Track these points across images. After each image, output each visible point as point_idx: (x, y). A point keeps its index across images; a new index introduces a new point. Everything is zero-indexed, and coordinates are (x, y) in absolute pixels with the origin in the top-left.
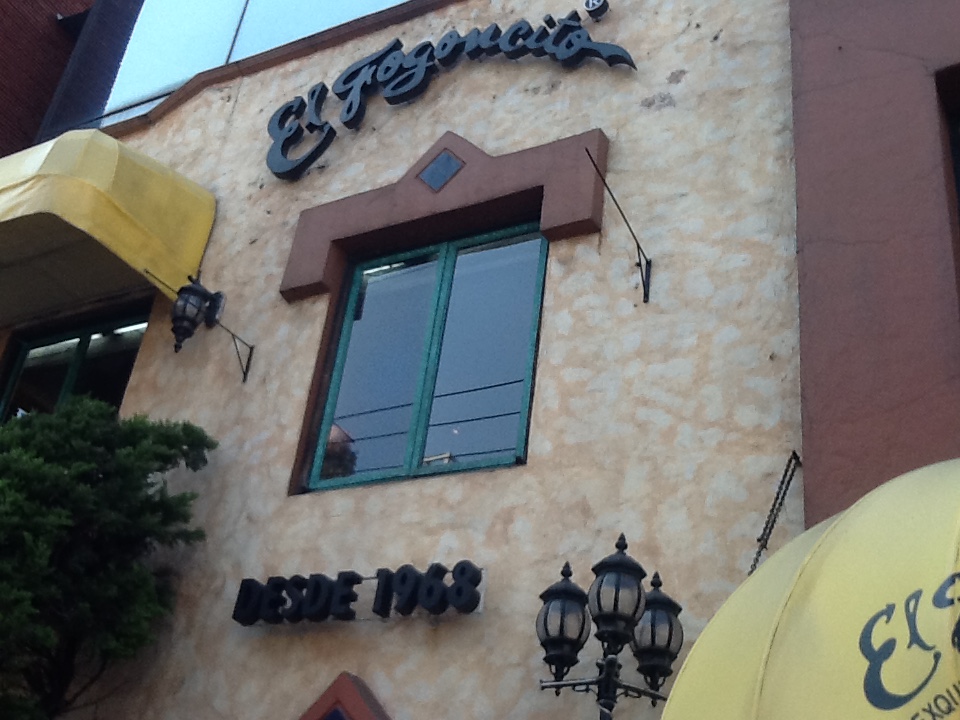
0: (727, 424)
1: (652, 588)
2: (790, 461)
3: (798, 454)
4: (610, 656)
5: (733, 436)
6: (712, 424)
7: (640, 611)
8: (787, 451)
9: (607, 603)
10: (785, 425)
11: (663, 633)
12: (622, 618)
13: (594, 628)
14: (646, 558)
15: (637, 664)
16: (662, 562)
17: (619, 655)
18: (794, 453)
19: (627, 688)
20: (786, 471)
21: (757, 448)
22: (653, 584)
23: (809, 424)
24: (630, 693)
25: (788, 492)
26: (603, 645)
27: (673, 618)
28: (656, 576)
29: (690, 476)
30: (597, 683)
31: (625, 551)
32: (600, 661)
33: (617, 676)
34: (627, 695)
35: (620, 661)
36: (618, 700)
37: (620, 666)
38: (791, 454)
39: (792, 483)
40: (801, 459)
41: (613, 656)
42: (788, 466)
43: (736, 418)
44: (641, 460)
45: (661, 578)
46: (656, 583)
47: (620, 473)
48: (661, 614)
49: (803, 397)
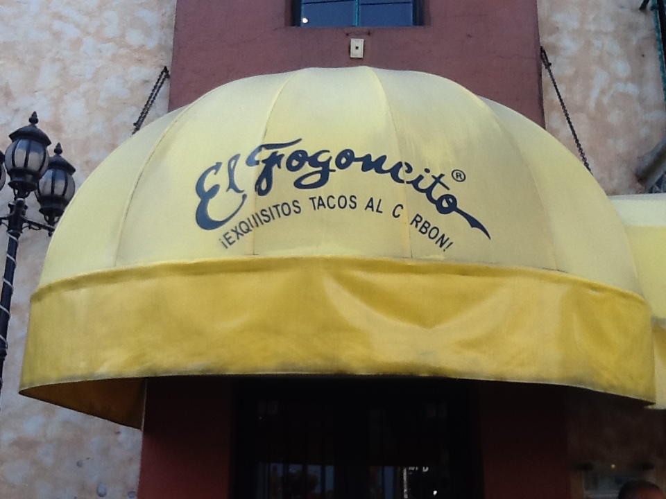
0: (120, 41)
1: (54, 154)
2: (162, 73)
3: (168, 69)
4: (19, 199)
5: (123, 51)
6: (109, 40)
7: (44, 169)
8: (160, 66)
9: (19, 162)
10: (161, 47)
11: (60, 186)
12: (31, 172)
13: (8, 179)
14: (52, 132)
15: (39, 207)
16: (64, 136)
17: (26, 199)
18: (165, 68)
19: (31, 223)
20: (159, 80)
21: (140, 61)
22: (55, 151)
23: (178, 49)
24: (33, 226)
25: (158, 95)
26: (14, 193)
27: (69, 176)
28: (59, 145)
29: (89, 76)
30: (8, 218)
31: (37, 125)
32: (11, 203)
33: (24, 214)
34: (30, 228)
35: (26, 204)
36: (23, 231)
37: (26, 207)
38: (163, 68)
39: (162, 89)
40: (170, 73)
41: (22, 199)
42: (160, 76)
43: (127, 38)
44: (54, 60)
45: (62, 147)
46: (58, 150)
47: (37, 68)
48: (60, 172)
49: (176, 29)
